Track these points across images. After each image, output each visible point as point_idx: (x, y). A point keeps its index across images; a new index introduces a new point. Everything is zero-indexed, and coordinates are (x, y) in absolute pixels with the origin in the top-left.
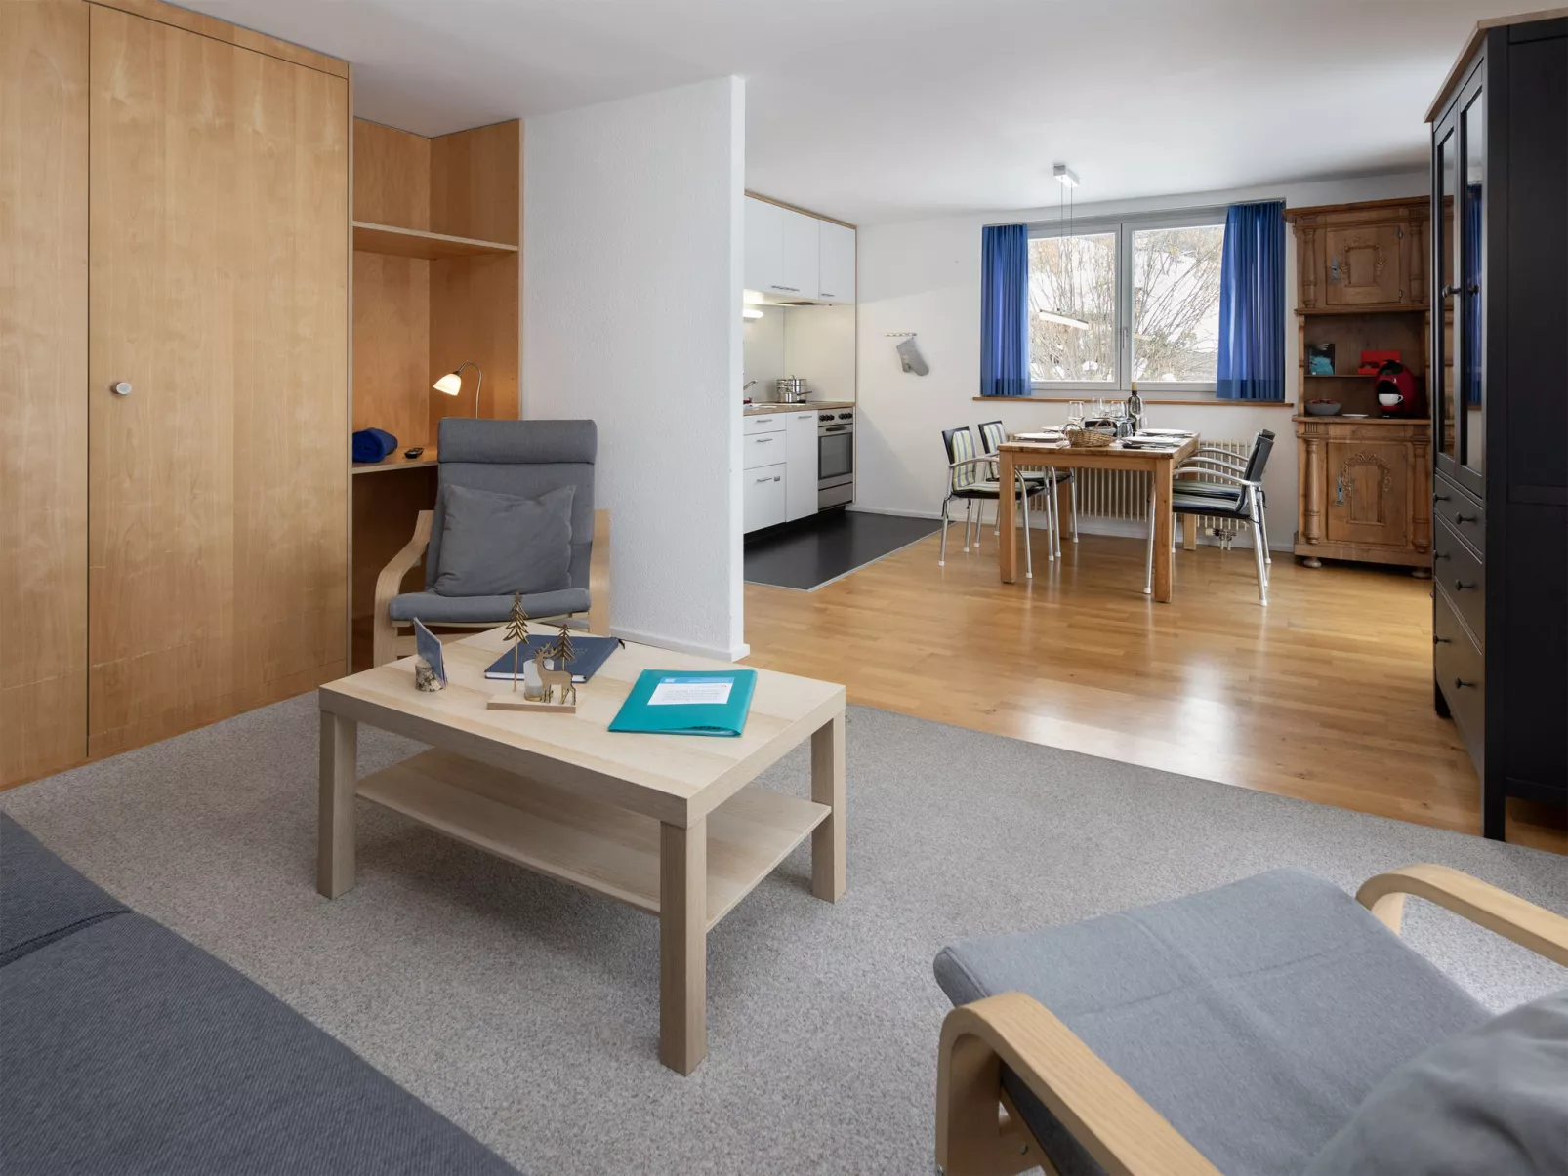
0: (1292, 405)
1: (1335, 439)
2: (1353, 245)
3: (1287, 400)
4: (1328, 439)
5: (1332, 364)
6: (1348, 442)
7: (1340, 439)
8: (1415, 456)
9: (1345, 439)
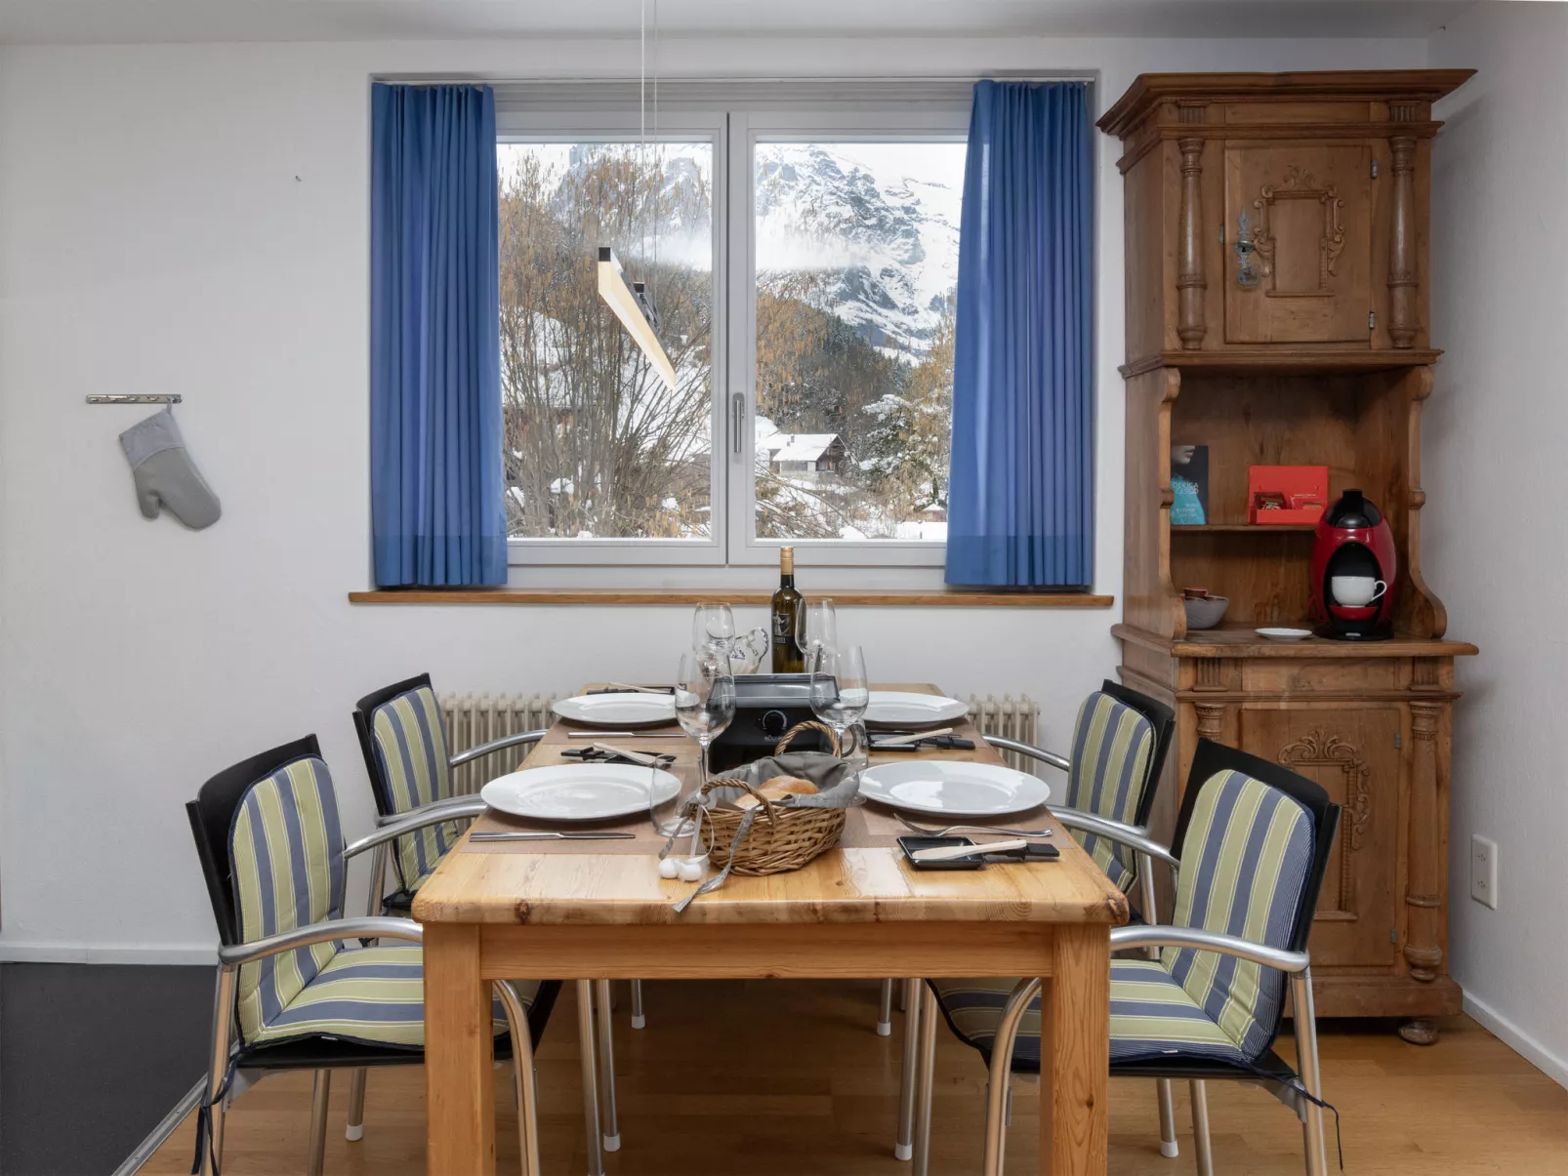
0: (1108, 602)
1: (1257, 699)
2: (1284, 187)
3: (1100, 590)
4: (1240, 700)
5: (1203, 497)
6: (1283, 706)
7: (1268, 699)
8: (1415, 736)
9: (1278, 698)
